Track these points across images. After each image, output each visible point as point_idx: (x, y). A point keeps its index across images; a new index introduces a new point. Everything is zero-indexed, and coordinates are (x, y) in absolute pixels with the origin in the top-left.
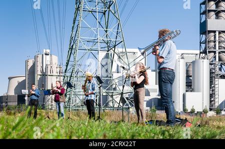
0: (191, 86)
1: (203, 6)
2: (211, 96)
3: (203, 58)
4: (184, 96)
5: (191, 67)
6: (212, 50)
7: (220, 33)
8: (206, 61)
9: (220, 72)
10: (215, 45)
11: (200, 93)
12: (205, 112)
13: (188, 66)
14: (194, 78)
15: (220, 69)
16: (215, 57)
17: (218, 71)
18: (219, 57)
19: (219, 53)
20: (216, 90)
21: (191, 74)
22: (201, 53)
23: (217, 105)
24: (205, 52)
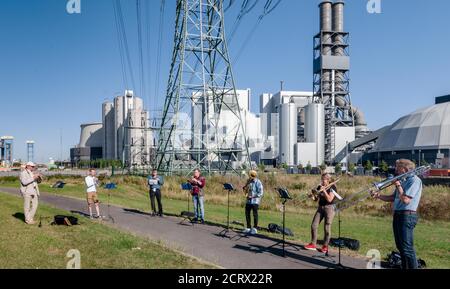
0: (303, 135)
1: (317, 40)
2: (326, 146)
3: (317, 102)
4: (295, 147)
5: (303, 112)
6: (328, 92)
7: (336, 72)
8: (319, 105)
9: (336, 119)
10: (331, 87)
11: (315, 144)
13: (299, 111)
14: (306, 126)
15: (336, 115)
16: (331, 101)
17: (333, 118)
18: (335, 100)
19: (336, 96)
20: (332, 139)
21: (303, 121)
22: (314, 95)
23: (333, 157)
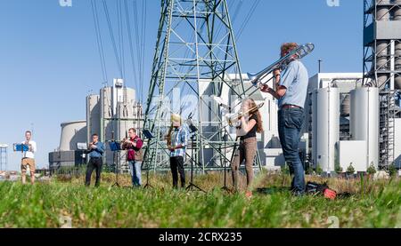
0: (348, 130)
2: (382, 146)
3: (369, 85)
4: (337, 146)
5: (349, 99)
6: (384, 71)
7: (397, 43)
8: (373, 89)
9: (396, 107)
10: (389, 64)
11: (364, 142)
12: (371, 171)
13: (342, 98)
14: (352, 118)
16: (389, 83)
17: (393, 106)
18: (395, 82)
19: (396, 76)
20: (391, 135)
21: (348, 111)
22: (364, 77)
23: (391, 160)
24: (371, 75)
